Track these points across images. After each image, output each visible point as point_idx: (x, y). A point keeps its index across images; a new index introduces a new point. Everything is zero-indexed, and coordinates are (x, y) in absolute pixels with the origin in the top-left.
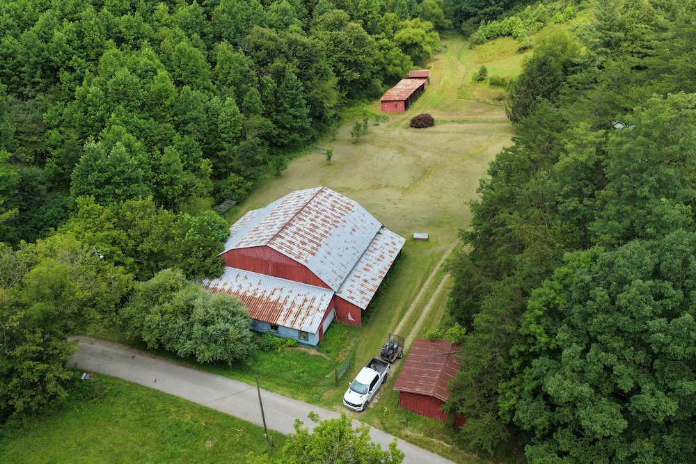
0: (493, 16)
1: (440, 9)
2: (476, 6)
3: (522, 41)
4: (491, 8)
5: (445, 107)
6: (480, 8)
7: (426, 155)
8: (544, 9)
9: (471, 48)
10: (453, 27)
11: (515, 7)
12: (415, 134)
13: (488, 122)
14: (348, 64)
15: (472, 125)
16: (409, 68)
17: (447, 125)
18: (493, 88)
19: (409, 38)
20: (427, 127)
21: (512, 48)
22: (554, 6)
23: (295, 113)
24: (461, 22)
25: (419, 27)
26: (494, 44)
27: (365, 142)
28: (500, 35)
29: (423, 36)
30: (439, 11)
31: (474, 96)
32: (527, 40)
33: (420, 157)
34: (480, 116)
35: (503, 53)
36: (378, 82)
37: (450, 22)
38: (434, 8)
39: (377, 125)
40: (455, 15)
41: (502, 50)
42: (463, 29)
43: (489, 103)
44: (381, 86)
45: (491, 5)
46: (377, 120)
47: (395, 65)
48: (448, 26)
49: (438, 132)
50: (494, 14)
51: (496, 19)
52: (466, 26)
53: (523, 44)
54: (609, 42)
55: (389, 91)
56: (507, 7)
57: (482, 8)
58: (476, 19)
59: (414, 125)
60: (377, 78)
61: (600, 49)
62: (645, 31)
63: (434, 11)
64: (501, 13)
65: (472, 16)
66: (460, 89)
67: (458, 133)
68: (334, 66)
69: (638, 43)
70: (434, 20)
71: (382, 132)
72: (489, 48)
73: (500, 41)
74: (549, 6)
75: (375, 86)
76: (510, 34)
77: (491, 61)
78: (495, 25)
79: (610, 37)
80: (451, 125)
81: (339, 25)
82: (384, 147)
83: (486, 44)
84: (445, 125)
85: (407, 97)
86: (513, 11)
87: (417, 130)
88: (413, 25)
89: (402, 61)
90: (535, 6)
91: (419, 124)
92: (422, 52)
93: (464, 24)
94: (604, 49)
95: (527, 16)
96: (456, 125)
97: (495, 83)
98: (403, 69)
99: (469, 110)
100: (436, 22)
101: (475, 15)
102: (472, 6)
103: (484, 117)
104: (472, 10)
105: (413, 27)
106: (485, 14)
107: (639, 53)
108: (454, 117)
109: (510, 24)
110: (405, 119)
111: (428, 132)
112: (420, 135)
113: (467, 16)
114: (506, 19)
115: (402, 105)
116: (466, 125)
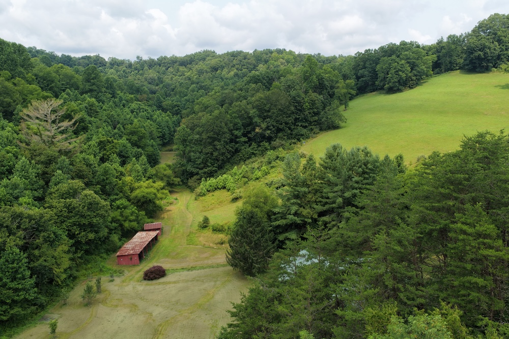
0: (211, 175)
1: (169, 171)
2: (197, 168)
3: (234, 193)
4: (208, 169)
5: (176, 255)
6: (200, 169)
7: (157, 311)
8: (247, 169)
9: (196, 199)
10: (181, 183)
11: (226, 167)
12: (148, 287)
13: (213, 267)
14: (82, 227)
15: (199, 271)
16: (144, 221)
17: (178, 273)
18: (215, 234)
19: (144, 197)
20: (159, 278)
21: (227, 198)
22: (253, 166)
23: (17, 286)
24: (188, 179)
25: (152, 187)
26: (213, 195)
27: (98, 302)
28: (217, 189)
29: (155, 194)
30: (169, 172)
31: (200, 242)
32: (238, 192)
33: (151, 314)
34: (206, 261)
35: (220, 202)
36: (115, 238)
37: (179, 179)
38: (165, 170)
39: (112, 281)
40: (183, 174)
41: (220, 200)
42: (189, 184)
43: (213, 248)
44: (117, 241)
45: (208, 166)
46: (112, 276)
47: (130, 221)
48: (177, 183)
49: (169, 283)
50: (211, 173)
51: (213, 176)
52: (191, 182)
53: (235, 195)
54: (298, 195)
55: (125, 246)
56: (220, 167)
57: (202, 169)
58: (198, 177)
59: (146, 278)
60: (115, 233)
61: (292, 201)
62: (321, 185)
63: (165, 173)
64: (216, 172)
65: (196, 174)
66: (189, 235)
67: (187, 281)
68: (69, 230)
69: (319, 194)
70: (166, 179)
71: (116, 288)
72: (210, 198)
73: (217, 193)
74: (250, 166)
75: (112, 241)
76: (224, 188)
77: (212, 209)
78: (212, 181)
79: (298, 191)
80: (181, 273)
81: (73, 193)
82: (117, 306)
83: (207, 196)
84: (176, 274)
85: (141, 250)
86: (225, 170)
87: (150, 282)
88: (146, 186)
89: (137, 217)
90: (240, 166)
91: (151, 276)
92: (155, 207)
93: (190, 180)
94: (295, 200)
95: (235, 174)
96: (185, 273)
97: (217, 230)
98: (138, 223)
99: (197, 255)
100: (167, 181)
101: (197, 174)
102: (194, 167)
103: (210, 262)
104: (195, 171)
105: (146, 188)
106: (205, 173)
107: (321, 202)
108: (184, 265)
109: (224, 180)
110: (139, 271)
111: (160, 284)
112: (152, 287)
113: (192, 175)
114: (220, 176)
115: (137, 258)
116: (194, 272)
